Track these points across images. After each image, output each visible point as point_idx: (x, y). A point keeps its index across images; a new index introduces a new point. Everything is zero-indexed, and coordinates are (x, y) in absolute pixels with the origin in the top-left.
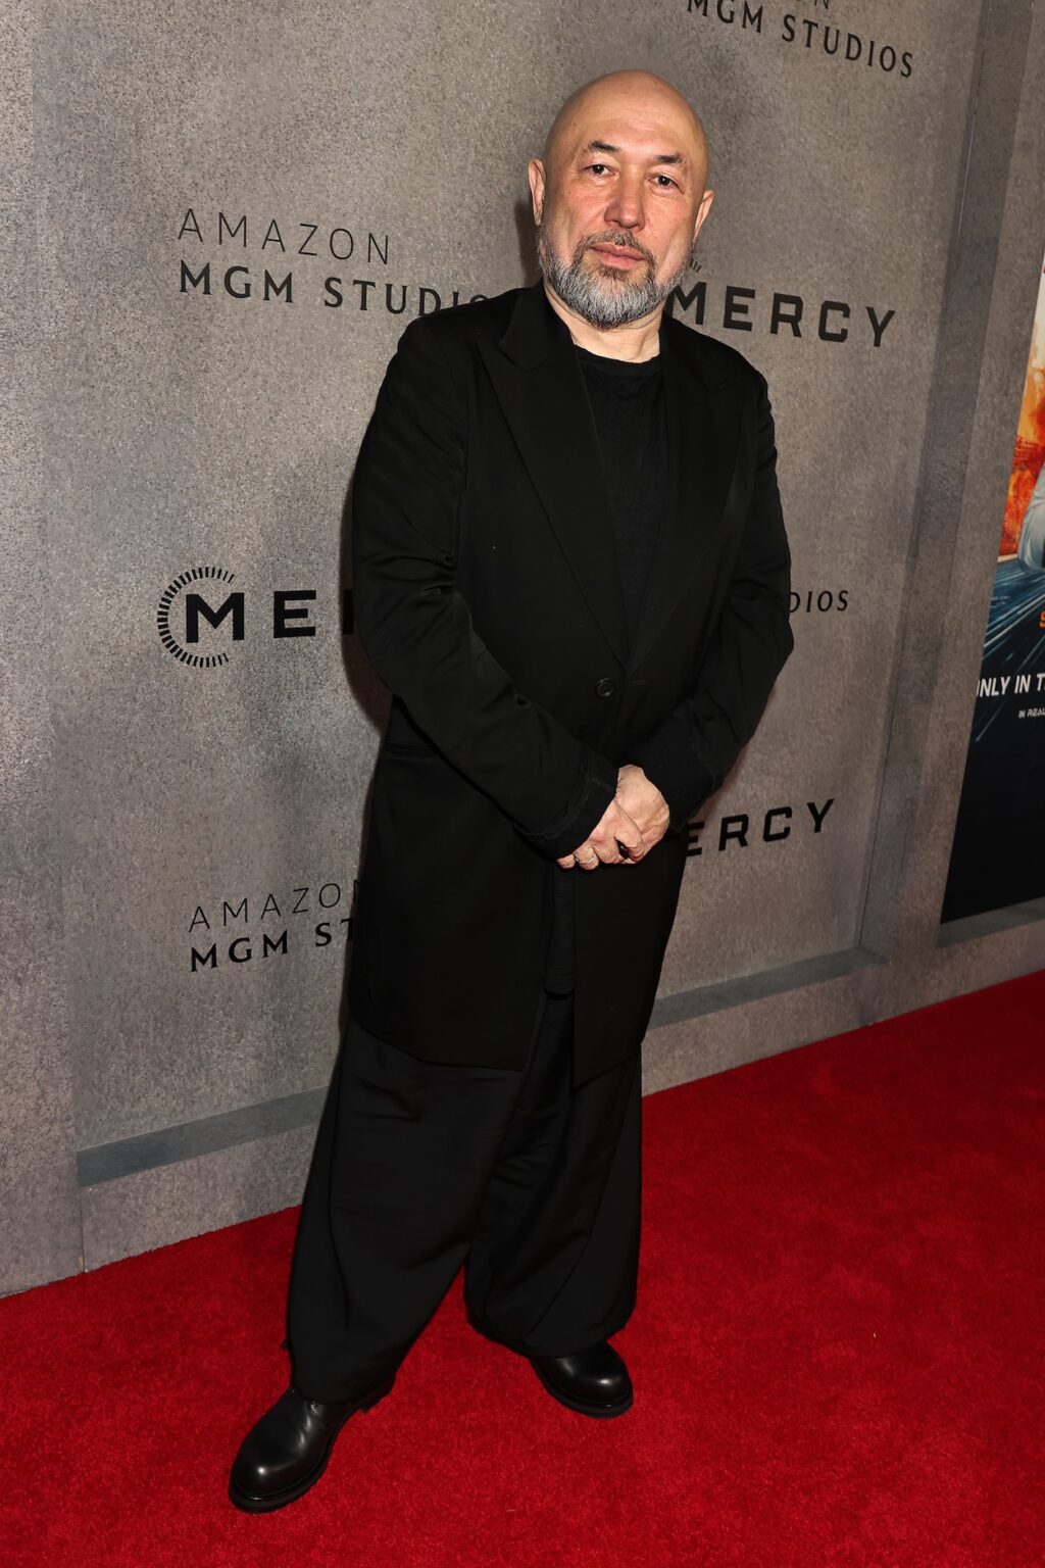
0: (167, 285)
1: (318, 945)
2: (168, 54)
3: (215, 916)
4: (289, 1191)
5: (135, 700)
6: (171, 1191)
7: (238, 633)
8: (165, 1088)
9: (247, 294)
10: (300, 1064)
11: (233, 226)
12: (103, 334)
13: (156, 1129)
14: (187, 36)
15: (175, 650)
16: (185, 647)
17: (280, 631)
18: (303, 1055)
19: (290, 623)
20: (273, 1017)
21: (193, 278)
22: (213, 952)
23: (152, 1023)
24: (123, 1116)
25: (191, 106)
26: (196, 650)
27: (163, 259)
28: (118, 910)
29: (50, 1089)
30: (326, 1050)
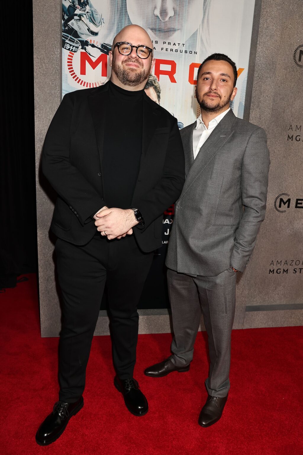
0: (285, 139)
1: (294, 273)
2: (291, 97)
3: (275, 263)
4: (282, 323)
5: (268, 218)
6: (261, 317)
7: (288, 207)
8: (260, 297)
9: (299, 140)
10: (286, 298)
11: (299, 127)
12: (273, 149)
13: (257, 305)
14: (295, 93)
15: (277, 209)
16: (278, 208)
17: (296, 207)
18: (287, 296)
19: (299, 205)
20: (283, 287)
21: (290, 138)
22: (273, 270)
23: (260, 283)
24: (251, 300)
25: (294, 106)
26: (280, 209)
27: (285, 134)
28: (258, 259)
29: (244, 290)
30: (291, 296)
